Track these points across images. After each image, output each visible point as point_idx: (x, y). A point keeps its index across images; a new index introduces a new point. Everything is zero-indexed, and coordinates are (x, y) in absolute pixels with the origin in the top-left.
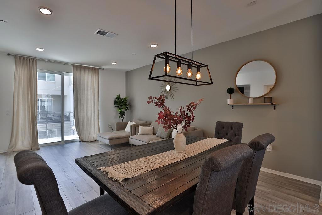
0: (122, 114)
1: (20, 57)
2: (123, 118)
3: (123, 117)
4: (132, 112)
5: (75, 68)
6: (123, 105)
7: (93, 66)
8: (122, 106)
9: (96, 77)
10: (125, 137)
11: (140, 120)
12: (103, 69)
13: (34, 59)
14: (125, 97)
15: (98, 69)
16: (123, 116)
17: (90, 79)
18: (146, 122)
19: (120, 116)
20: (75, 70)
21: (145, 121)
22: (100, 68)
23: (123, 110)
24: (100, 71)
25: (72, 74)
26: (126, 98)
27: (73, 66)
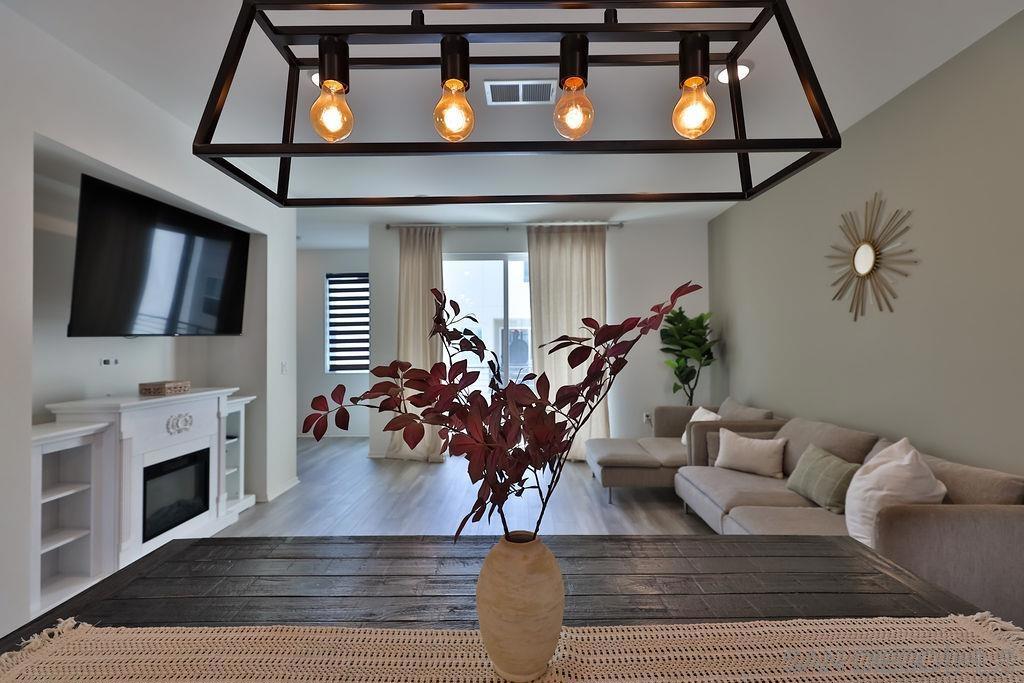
0: (686, 376)
1: (408, 229)
2: (692, 394)
3: (692, 390)
4: (726, 369)
5: (534, 236)
6: (691, 345)
7: (586, 221)
8: (684, 347)
9: (595, 255)
10: (662, 466)
11: (750, 405)
12: (621, 225)
13: (434, 228)
14: (698, 315)
15: (602, 230)
16: (692, 383)
17: (576, 262)
18: (770, 416)
19: (680, 384)
20: (534, 242)
21: (766, 411)
22: (608, 226)
23: (692, 363)
24: (609, 235)
25: (527, 254)
26: (700, 320)
27: (529, 229)
